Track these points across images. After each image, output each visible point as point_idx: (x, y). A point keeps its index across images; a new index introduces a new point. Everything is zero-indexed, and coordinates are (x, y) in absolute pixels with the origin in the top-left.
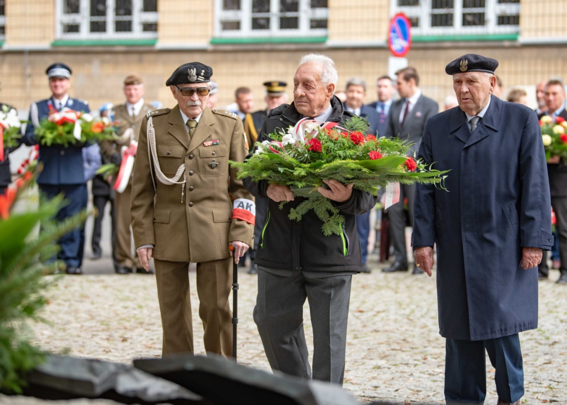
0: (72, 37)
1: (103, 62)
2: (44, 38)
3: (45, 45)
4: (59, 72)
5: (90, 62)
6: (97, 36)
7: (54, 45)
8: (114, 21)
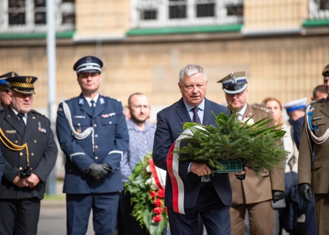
0: (150, 24)
1: (183, 52)
2: (118, 27)
3: (119, 34)
4: (90, 66)
5: (168, 52)
6: (176, 23)
7: (129, 35)
8: (195, 5)
